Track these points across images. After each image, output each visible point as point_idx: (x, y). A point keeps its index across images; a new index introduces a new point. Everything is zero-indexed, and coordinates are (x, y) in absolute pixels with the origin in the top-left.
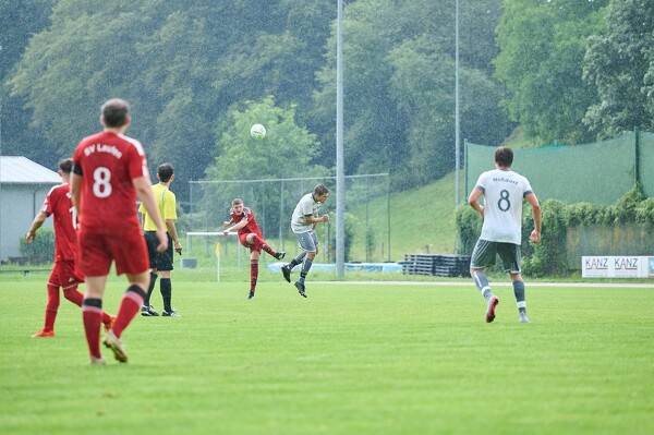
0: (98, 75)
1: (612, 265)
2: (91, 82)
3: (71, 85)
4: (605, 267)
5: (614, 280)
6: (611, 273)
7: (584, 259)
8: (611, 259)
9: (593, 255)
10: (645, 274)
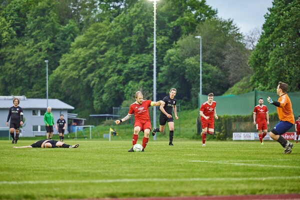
0: (84, 70)
1: (242, 136)
2: (82, 73)
3: (75, 73)
4: (240, 137)
5: (243, 141)
6: (242, 139)
7: (234, 134)
8: (243, 134)
9: (237, 132)
10: (253, 139)
